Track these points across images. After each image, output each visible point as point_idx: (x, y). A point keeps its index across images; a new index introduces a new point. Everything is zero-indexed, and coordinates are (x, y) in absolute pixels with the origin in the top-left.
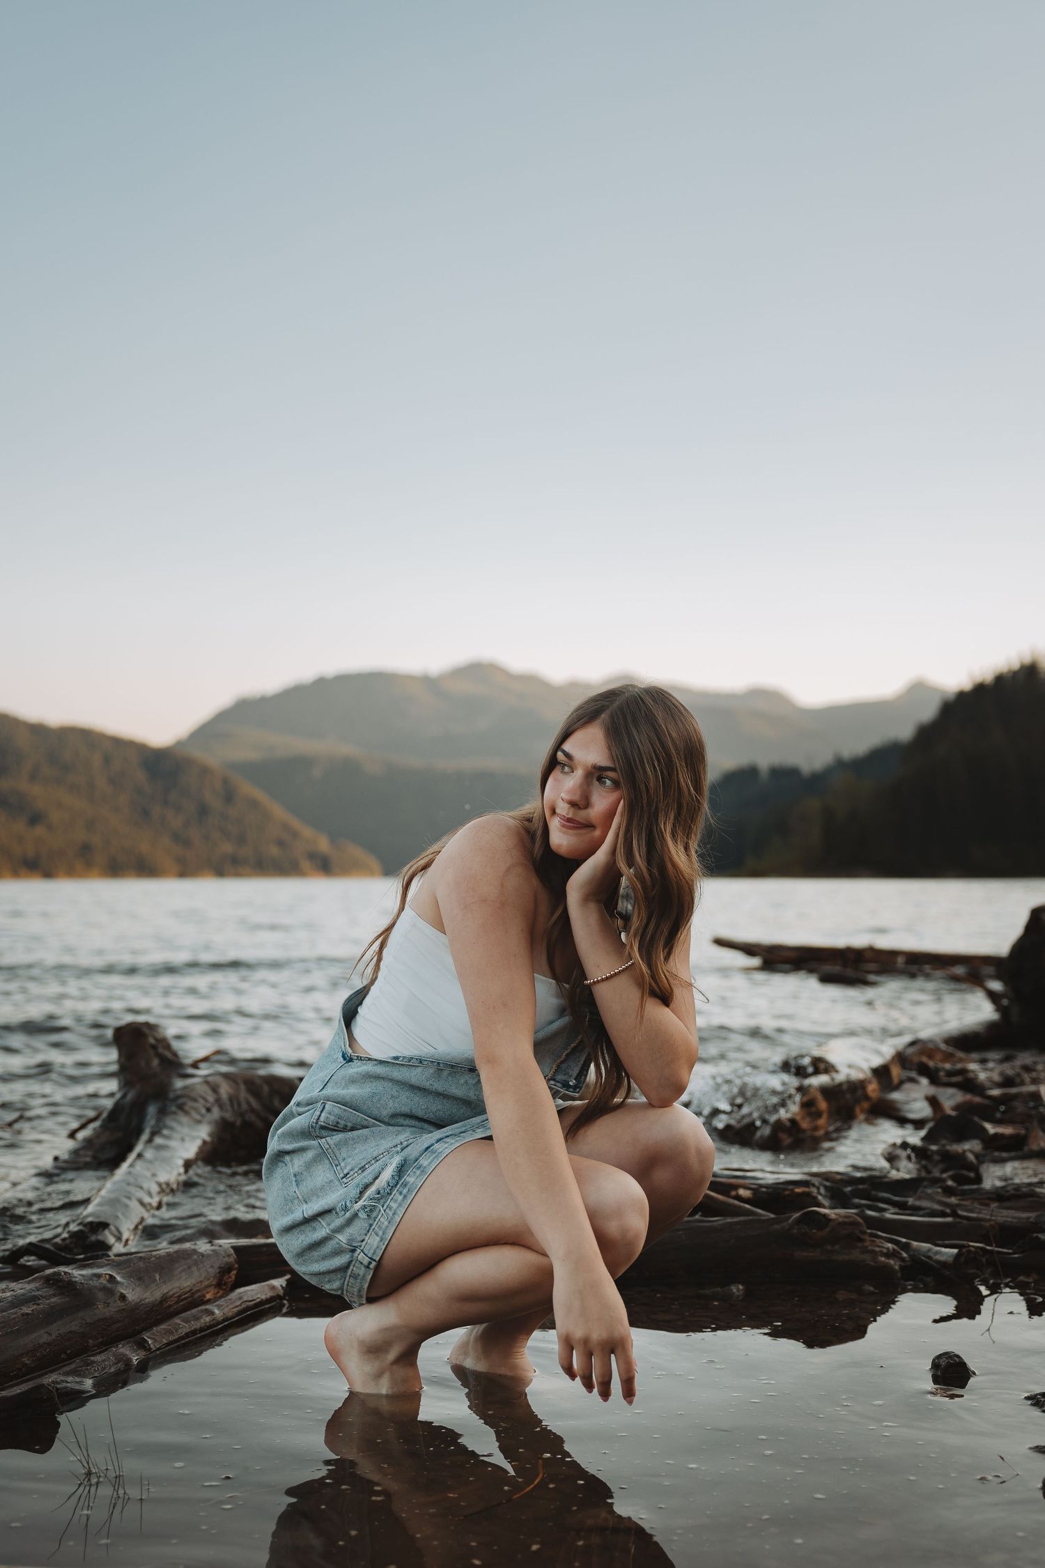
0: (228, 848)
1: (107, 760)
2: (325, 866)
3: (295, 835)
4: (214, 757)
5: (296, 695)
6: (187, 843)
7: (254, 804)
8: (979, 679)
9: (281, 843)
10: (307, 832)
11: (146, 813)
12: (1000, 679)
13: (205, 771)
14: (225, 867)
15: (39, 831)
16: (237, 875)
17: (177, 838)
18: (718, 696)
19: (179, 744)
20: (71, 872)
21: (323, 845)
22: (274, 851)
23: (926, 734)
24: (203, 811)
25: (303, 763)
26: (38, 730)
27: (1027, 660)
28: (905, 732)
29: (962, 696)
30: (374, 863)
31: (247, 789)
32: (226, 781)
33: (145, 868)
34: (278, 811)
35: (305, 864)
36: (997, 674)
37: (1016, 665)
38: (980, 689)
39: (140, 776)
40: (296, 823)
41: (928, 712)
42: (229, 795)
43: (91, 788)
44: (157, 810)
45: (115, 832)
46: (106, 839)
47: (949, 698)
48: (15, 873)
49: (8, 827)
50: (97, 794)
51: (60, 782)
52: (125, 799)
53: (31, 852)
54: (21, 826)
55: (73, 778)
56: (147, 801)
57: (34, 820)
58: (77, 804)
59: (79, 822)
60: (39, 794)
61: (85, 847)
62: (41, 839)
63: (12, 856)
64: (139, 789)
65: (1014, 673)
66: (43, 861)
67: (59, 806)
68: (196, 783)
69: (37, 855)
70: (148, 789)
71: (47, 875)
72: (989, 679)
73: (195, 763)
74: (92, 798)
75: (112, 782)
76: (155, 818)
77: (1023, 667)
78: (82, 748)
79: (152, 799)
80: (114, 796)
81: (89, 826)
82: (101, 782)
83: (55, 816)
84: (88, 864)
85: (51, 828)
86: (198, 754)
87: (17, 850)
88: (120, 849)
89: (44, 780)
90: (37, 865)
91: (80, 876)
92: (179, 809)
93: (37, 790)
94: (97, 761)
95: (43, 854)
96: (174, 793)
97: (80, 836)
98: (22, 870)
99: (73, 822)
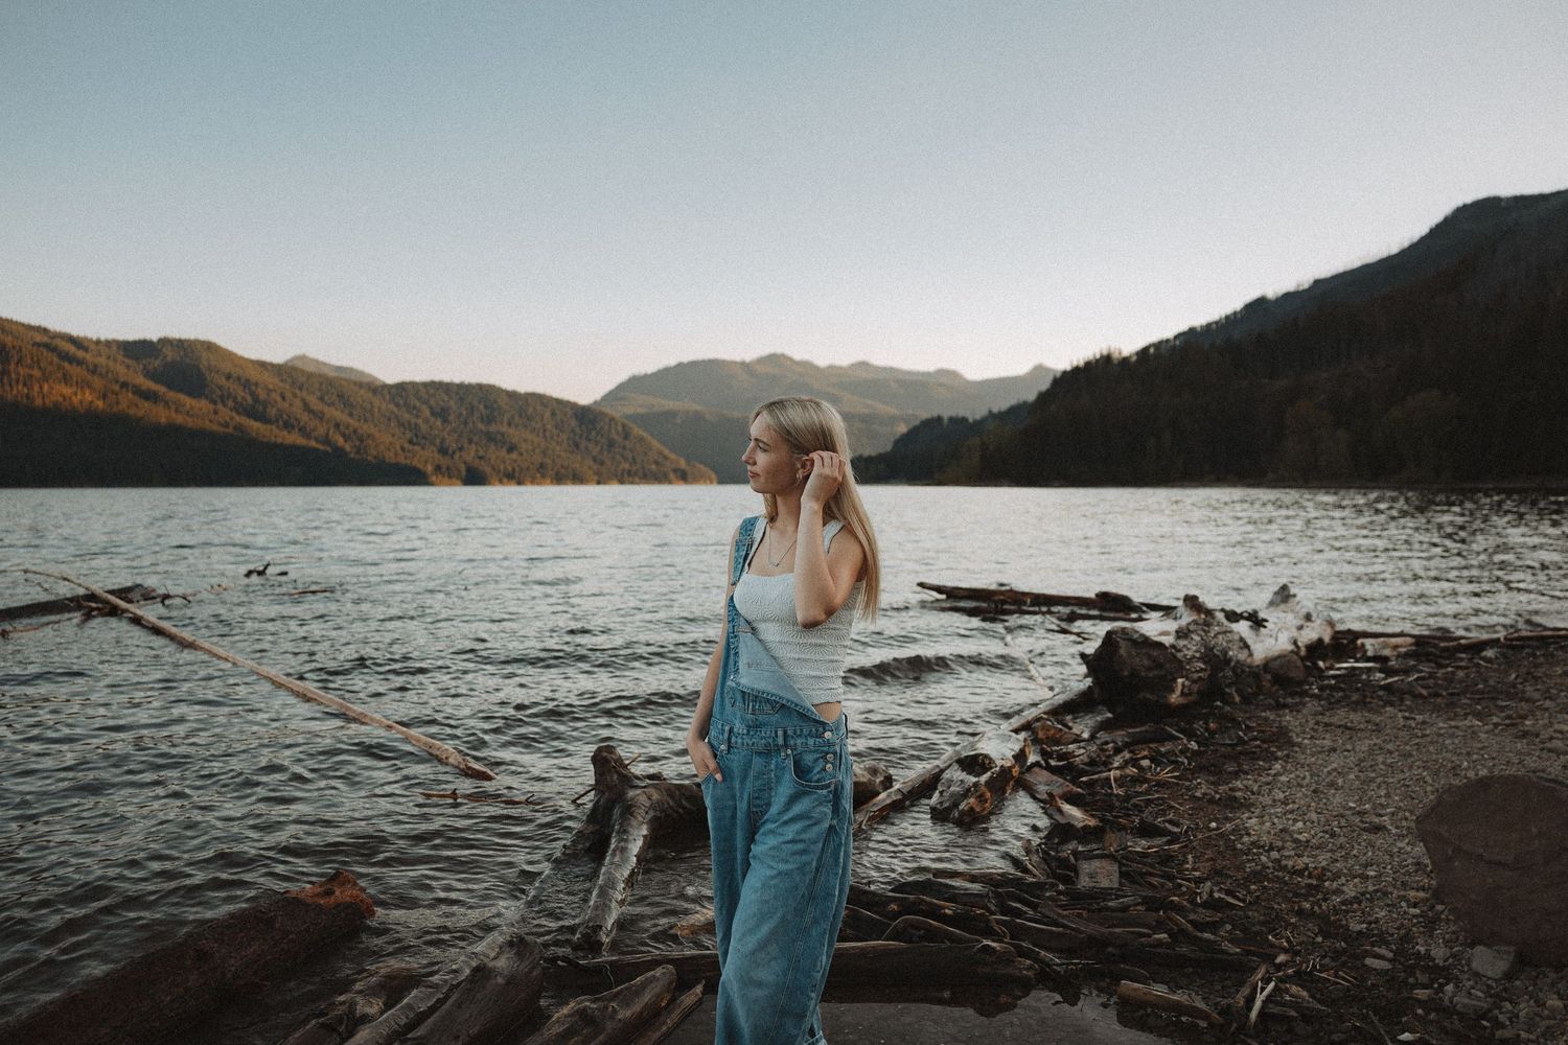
0: (627, 466)
1: (553, 414)
2: (684, 477)
3: (666, 458)
4: (618, 411)
5: (665, 374)
6: (602, 463)
7: (642, 439)
8: (1075, 364)
9: (657, 463)
10: (673, 456)
11: (577, 446)
12: (1088, 364)
13: (612, 419)
14: (624, 477)
15: (514, 456)
16: (632, 483)
17: (595, 460)
18: (918, 374)
19: (596, 402)
20: (533, 482)
21: (683, 464)
22: (653, 467)
23: (1044, 398)
24: (611, 444)
25: (669, 415)
26: (513, 395)
27: (1105, 352)
28: (1031, 397)
29: (1064, 374)
30: (713, 476)
31: (637, 431)
32: (624, 426)
33: (578, 479)
34: (656, 444)
35: (672, 476)
36: (1086, 360)
37: (1098, 356)
38: (1076, 371)
39: (573, 423)
40: (666, 452)
41: (1045, 385)
42: (627, 435)
43: (545, 431)
44: (583, 444)
45: (559, 457)
46: (553, 461)
47: (1058, 375)
48: (501, 482)
49: (496, 454)
50: (548, 433)
51: (526, 427)
52: (564, 437)
53: (510, 469)
54: (503, 453)
55: (533, 424)
56: (577, 438)
57: (511, 449)
58: (536, 440)
59: (537, 451)
60: (514, 434)
61: (542, 465)
62: (515, 461)
63: (499, 471)
64: (573, 431)
65: (1097, 361)
66: (517, 474)
67: (525, 441)
68: (606, 427)
69: (514, 470)
70: (578, 431)
71: (519, 483)
72: (1081, 363)
73: (606, 415)
74: (545, 436)
75: (557, 427)
76: (582, 447)
77: (1102, 357)
78: (539, 407)
79: (581, 437)
80: (558, 435)
81: (544, 453)
82: (549, 427)
83: (524, 447)
84: (543, 476)
85: (521, 454)
86: (608, 410)
87: (502, 468)
88: (562, 467)
89: (516, 426)
90: (514, 477)
91: (539, 484)
92: (597, 443)
93: (511, 431)
94: (547, 414)
95: (517, 469)
96: (594, 433)
97: (538, 459)
98: (505, 480)
99: (533, 450)
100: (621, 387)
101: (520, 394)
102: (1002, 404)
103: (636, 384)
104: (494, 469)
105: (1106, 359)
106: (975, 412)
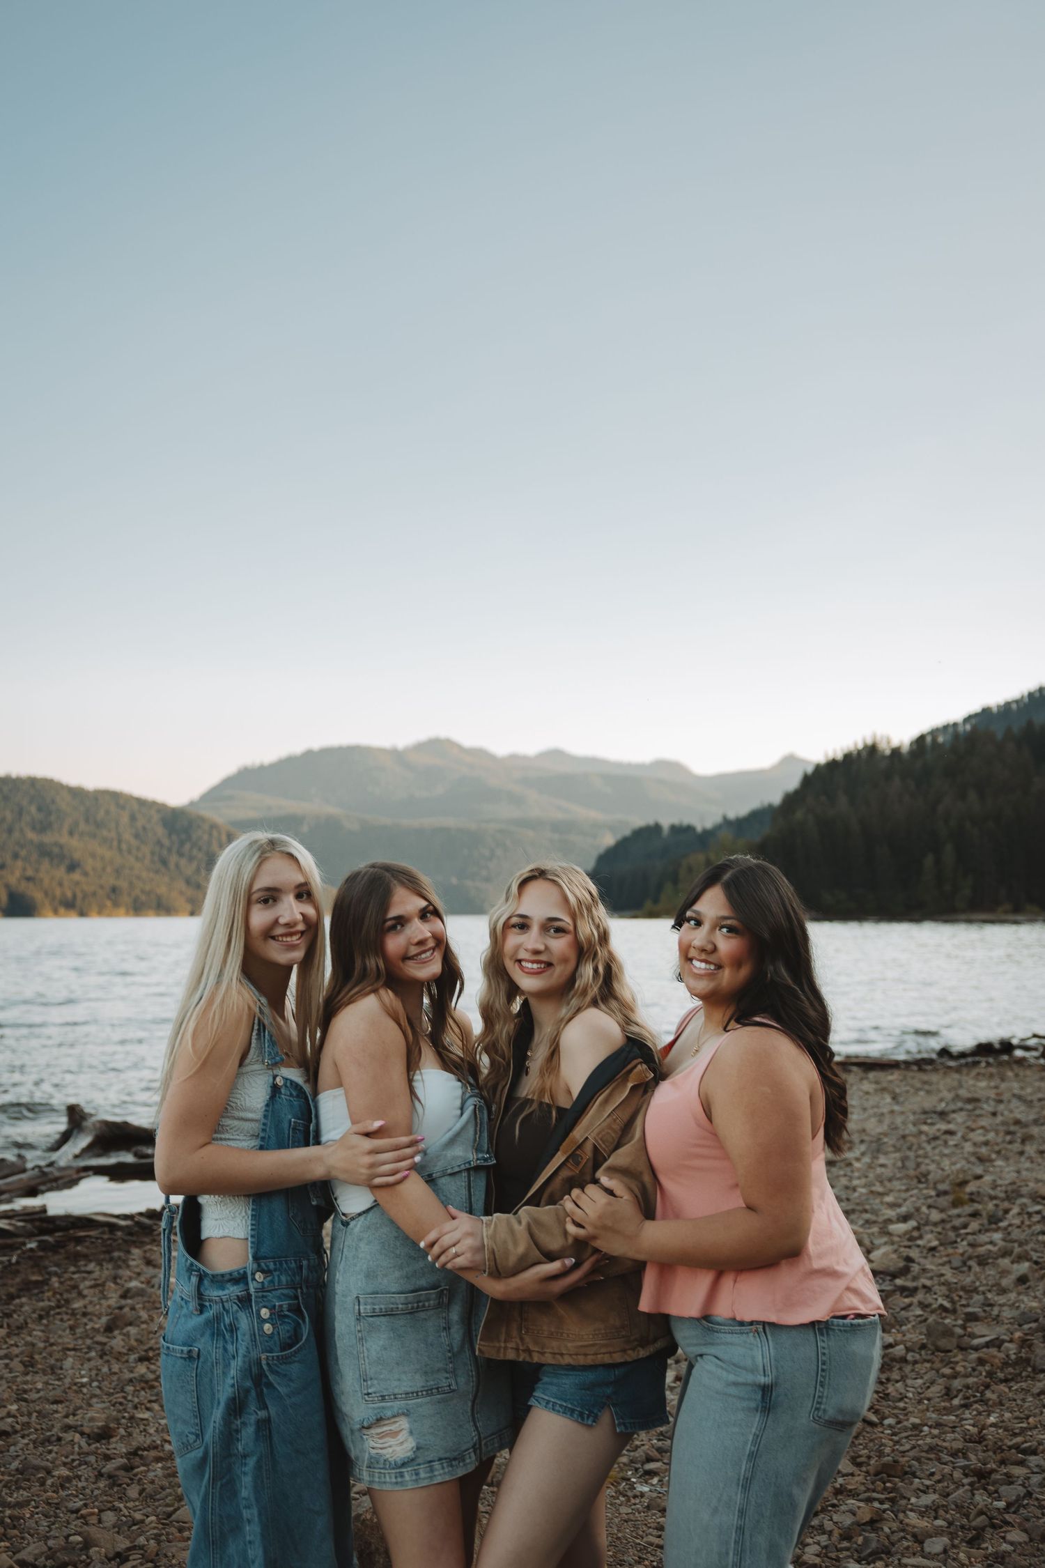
1: (133, 817)
5: (287, 765)
8: (831, 756)
11: (164, 862)
12: (848, 757)
13: (214, 826)
15: (76, 876)
19: (192, 804)
20: (101, 912)
23: (791, 800)
25: (292, 821)
26: (78, 793)
27: (869, 742)
29: (818, 768)
36: (846, 751)
37: (860, 746)
38: (832, 765)
39: (160, 831)
41: (793, 783)
43: (120, 842)
44: (173, 859)
45: (139, 878)
46: (131, 883)
47: (810, 770)
48: (56, 913)
49: (51, 874)
50: (124, 847)
51: (94, 836)
52: (146, 850)
53: (69, 894)
54: (60, 872)
55: (105, 833)
56: (165, 852)
57: (72, 867)
58: (108, 854)
59: (109, 869)
60: (76, 846)
61: (114, 890)
62: (77, 883)
63: (54, 898)
64: (159, 843)
65: (859, 752)
66: (79, 902)
67: (93, 856)
68: (206, 837)
69: (75, 896)
70: (166, 842)
71: (82, 914)
72: (839, 756)
73: (203, 819)
74: (120, 850)
75: (137, 836)
76: (172, 866)
77: (866, 747)
78: (113, 808)
79: (170, 850)
80: (138, 849)
81: (118, 872)
82: (127, 836)
83: (89, 864)
84: (116, 904)
85: (86, 874)
86: (207, 813)
87: (58, 892)
88: (143, 891)
89: (82, 834)
90: (74, 905)
91: (110, 915)
92: (191, 859)
93: (74, 842)
94: (125, 819)
95: (79, 895)
96: (187, 846)
97: (110, 881)
98: (62, 910)
99: (104, 869)
100: (228, 782)
101: (88, 792)
102: (740, 809)
103: (247, 778)
104: (46, 894)
105: (872, 750)
106: (705, 817)
